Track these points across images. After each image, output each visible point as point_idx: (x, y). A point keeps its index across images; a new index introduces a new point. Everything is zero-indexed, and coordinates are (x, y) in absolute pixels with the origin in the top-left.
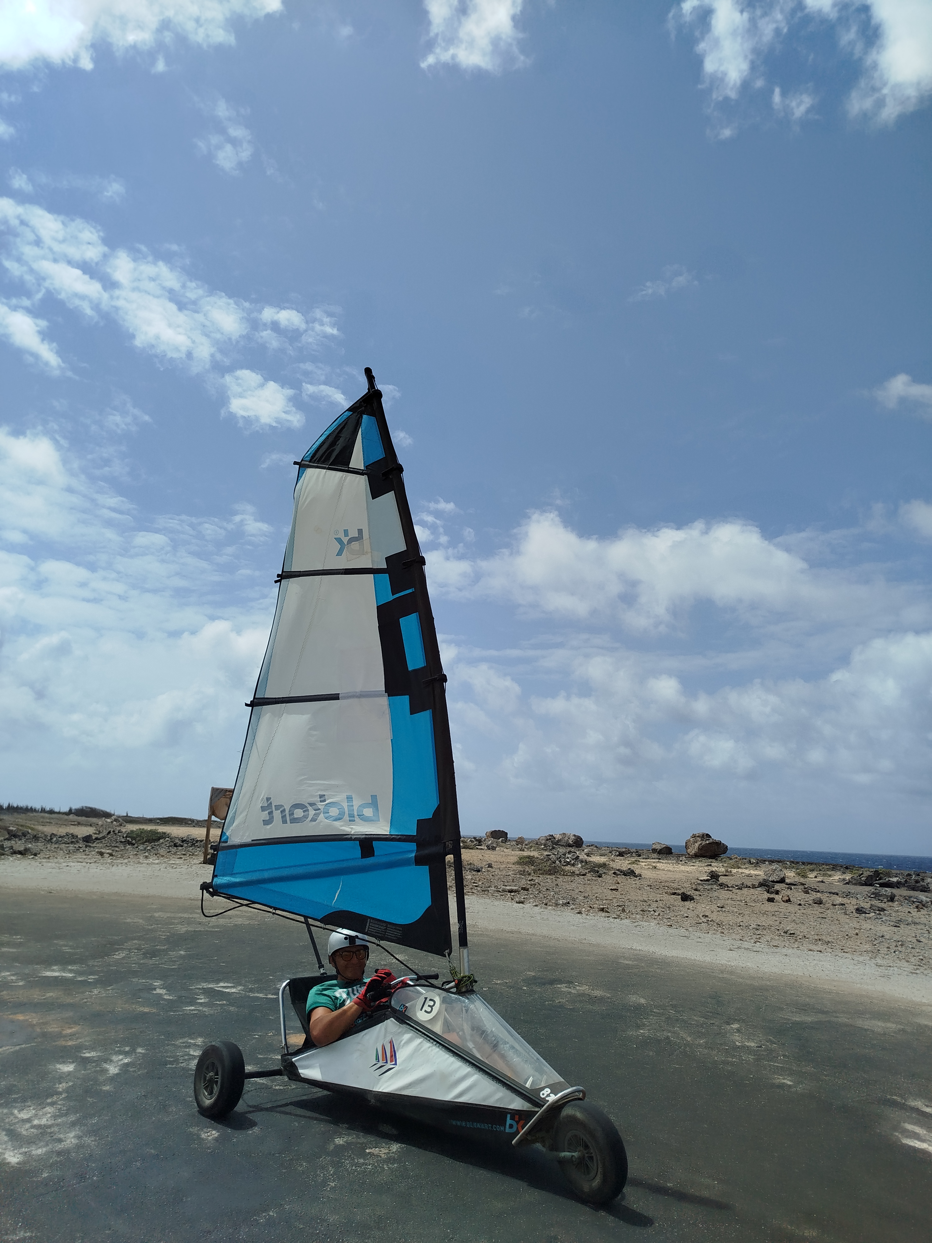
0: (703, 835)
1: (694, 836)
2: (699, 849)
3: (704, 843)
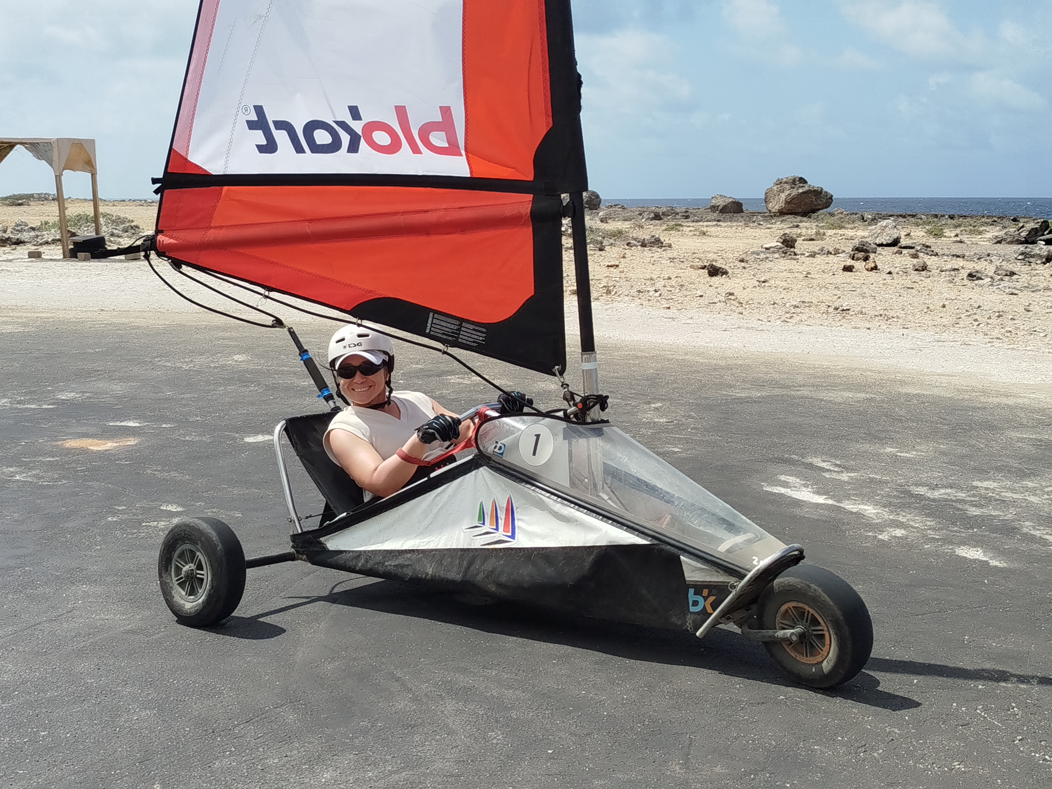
0: (793, 181)
1: (779, 182)
2: (786, 202)
3: (795, 192)
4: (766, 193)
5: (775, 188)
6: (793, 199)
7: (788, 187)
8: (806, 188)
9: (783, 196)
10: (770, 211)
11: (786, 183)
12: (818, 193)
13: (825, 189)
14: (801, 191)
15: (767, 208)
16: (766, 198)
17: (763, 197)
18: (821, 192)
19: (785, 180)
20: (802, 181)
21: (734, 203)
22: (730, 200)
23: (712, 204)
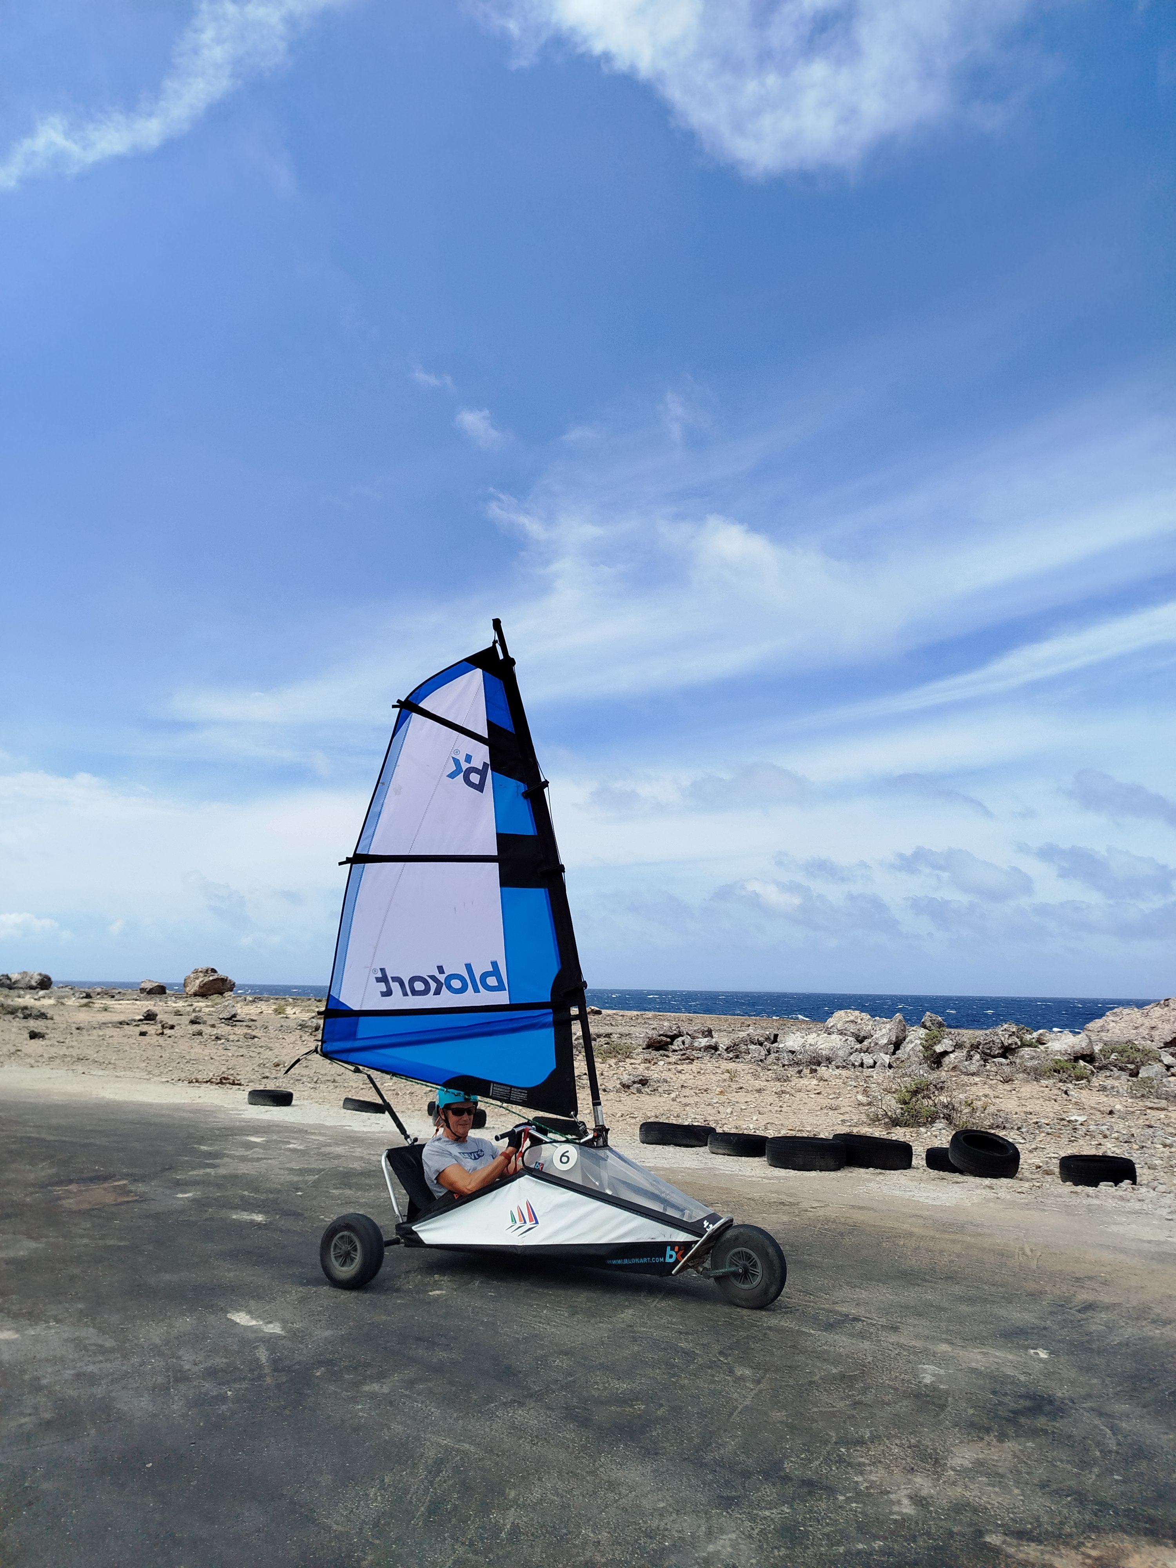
0: (207, 971)
1: (196, 971)
2: (200, 987)
3: (207, 979)
4: (185, 980)
5: (192, 976)
6: (205, 984)
7: (201, 975)
8: (215, 977)
9: (198, 982)
10: (187, 994)
11: (201, 972)
12: (223, 980)
13: (230, 978)
14: (211, 978)
15: (185, 991)
16: (185, 983)
17: (183, 982)
18: (226, 980)
19: (200, 970)
20: (214, 971)
21: (158, 986)
22: (157, 984)
23: (141, 987)
